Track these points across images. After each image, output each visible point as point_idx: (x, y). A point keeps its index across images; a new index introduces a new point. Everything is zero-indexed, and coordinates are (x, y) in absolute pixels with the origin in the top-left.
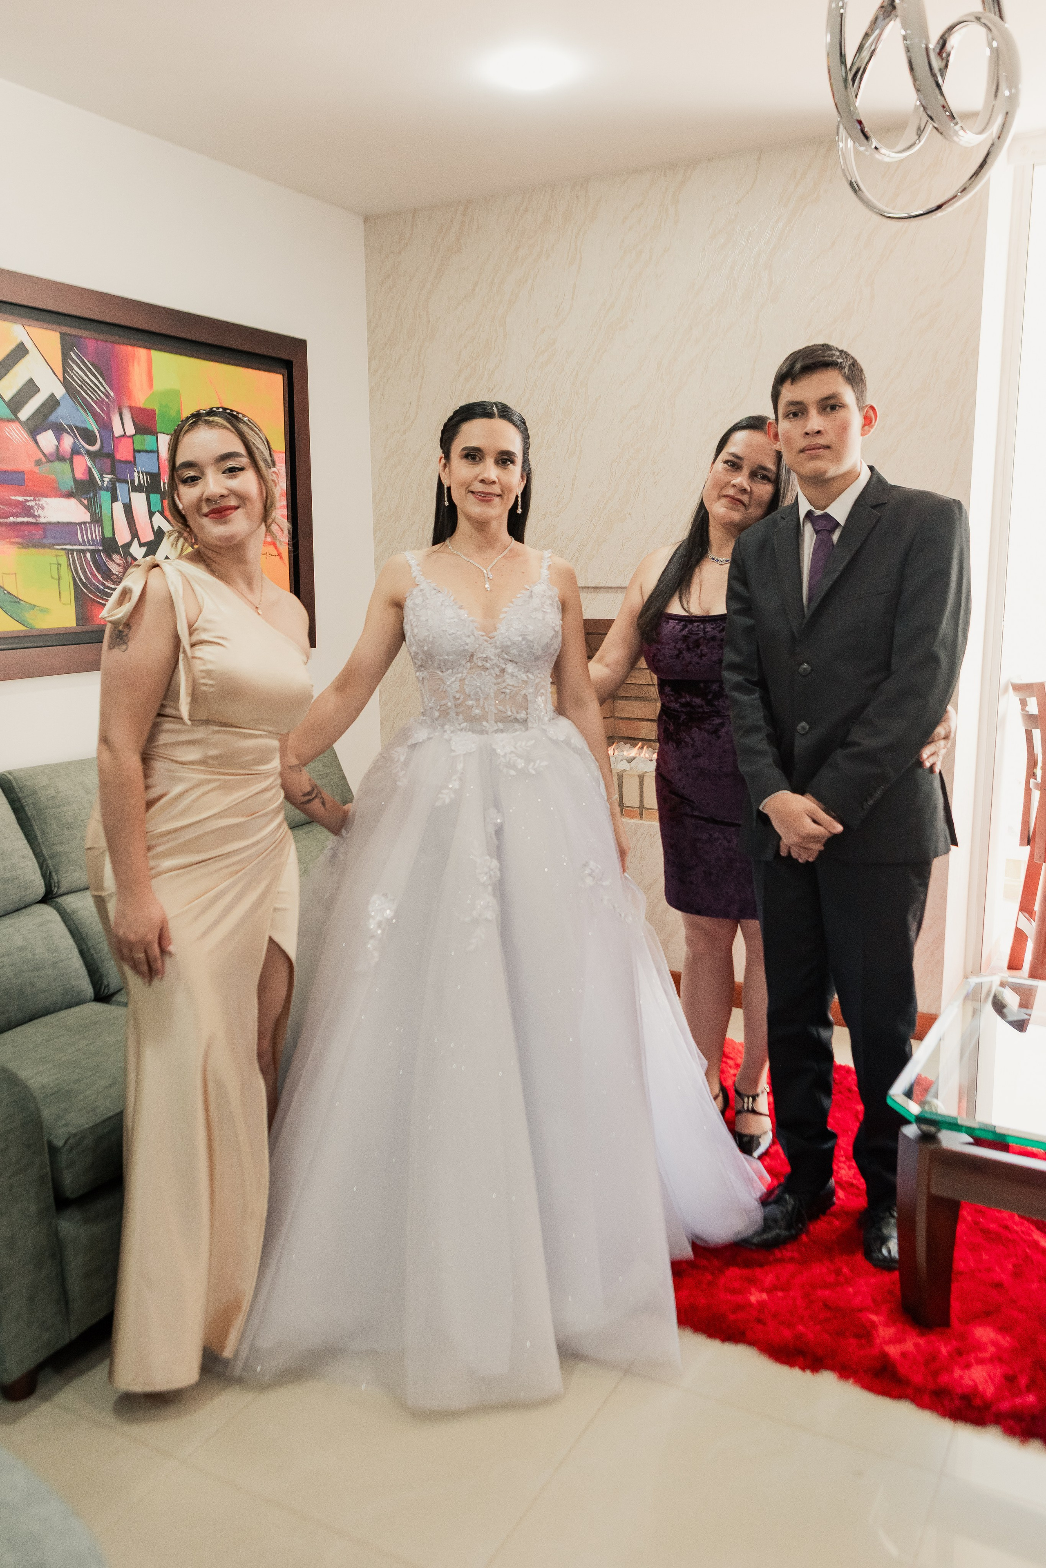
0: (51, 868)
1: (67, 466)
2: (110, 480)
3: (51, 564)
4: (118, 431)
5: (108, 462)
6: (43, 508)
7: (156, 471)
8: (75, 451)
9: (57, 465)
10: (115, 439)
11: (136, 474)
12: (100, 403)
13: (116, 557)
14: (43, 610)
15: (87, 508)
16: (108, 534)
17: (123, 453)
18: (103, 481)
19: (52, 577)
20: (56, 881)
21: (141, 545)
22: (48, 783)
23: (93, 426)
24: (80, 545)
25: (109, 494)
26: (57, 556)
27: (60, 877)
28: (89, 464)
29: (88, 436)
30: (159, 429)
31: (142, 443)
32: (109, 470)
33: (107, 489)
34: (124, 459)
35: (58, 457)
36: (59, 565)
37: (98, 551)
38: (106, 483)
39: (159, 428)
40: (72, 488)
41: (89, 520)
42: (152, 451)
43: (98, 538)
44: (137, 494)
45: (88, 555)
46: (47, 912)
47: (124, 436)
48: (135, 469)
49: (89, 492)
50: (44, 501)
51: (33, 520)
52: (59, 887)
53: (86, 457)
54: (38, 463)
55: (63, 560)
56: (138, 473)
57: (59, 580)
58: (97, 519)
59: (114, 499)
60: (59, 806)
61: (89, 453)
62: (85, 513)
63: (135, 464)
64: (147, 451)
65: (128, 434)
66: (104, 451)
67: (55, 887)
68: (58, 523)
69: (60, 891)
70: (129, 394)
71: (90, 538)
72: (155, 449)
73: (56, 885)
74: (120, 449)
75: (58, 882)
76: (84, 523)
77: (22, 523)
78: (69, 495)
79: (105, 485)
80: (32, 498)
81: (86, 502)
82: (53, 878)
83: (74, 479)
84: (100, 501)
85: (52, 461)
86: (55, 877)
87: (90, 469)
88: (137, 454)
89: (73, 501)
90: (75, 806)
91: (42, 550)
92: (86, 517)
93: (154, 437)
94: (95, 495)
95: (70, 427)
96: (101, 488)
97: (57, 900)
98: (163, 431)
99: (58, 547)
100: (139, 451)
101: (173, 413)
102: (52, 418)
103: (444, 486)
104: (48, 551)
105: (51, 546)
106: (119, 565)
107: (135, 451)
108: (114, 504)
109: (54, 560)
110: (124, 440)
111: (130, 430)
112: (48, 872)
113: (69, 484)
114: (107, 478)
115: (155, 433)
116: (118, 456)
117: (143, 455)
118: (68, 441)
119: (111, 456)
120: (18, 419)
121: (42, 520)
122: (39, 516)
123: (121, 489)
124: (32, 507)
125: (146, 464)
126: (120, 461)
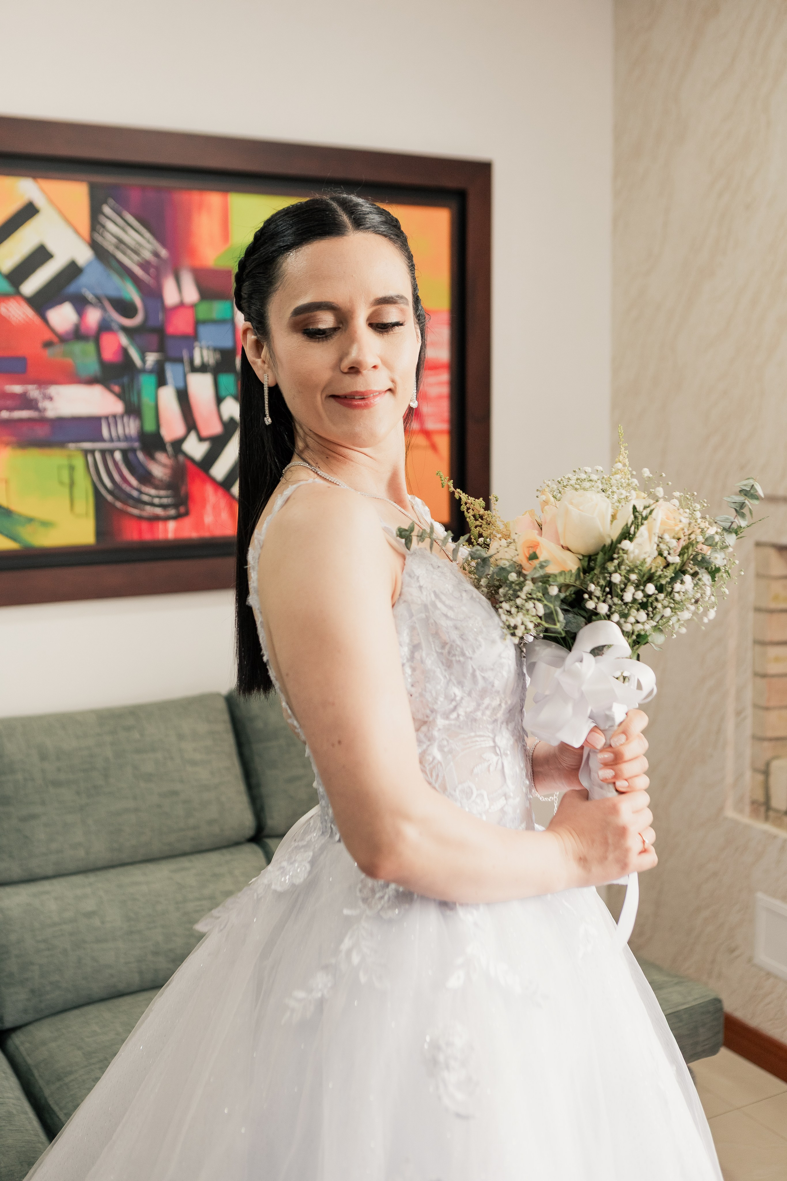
1: (90, 347)
2: (156, 360)
3: (59, 467)
4: (172, 299)
5: (154, 339)
6: (51, 399)
8: (105, 327)
9: (78, 347)
10: (167, 310)
11: (197, 351)
12: (145, 265)
13: (161, 457)
14: (46, 524)
15: (120, 396)
16: (150, 427)
17: (179, 326)
18: (144, 362)
19: (61, 483)
21: (201, 439)
23: (133, 294)
24: (105, 442)
25: (153, 377)
26: (70, 456)
28: (125, 342)
29: (124, 307)
31: (207, 311)
32: (155, 347)
33: (151, 372)
34: (178, 333)
35: (78, 336)
36: (72, 468)
37: (134, 451)
38: (149, 364)
40: (97, 373)
41: (121, 411)
42: (223, 321)
43: (133, 433)
44: (199, 375)
45: (118, 455)
47: (181, 305)
48: (196, 345)
49: (123, 377)
50: (54, 390)
51: (37, 415)
53: (121, 334)
54: (48, 344)
55: (79, 462)
56: (201, 349)
57: (71, 487)
58: (133, 410)
59: (162, 382)
61: (125, 328)
62: (116, 403)
63: (196, 337)
64: (214, 322)
65: (187, 302)
66: (152, 323)
68: (74, 417)
70: (192, 252)
71: (121, 433)
72: (228, 317)
74: (174, 322)
76: (115, 417)
77: (21, 421)
78: (91, 381)
79: (148, 366)
80: (35, 387)
81: (117, 388)
83: (101, 363)
84: (139, 386)
85: (69, 342)
87: (125, 348)
88: (199, 326)
89: (98, 389)
90: (19, 776)
91: (48, 451)
92: (116, 407)
93: (226, 304)
94: (132, 381)
95: (98, 298)
96: (143, 371)
99: (72, 446)
100: (205, 322)
102: (72, 288)
103: (263, 385)
104: (57, 450)
105: (62, 445)
106: (164, 466)
107: (198, 323)
108: (160, 389)
109: (64, 462)
110: (182, 309)
111: (191, 295)
113: (92, 367)
114: (152, 358)
115: (228, 298)
116: (171, 330)
117: (210, 326)
118: (93, 316)
119: (159, 331)
120: (18, 293)
121: (51, 413)
122: (46, 410)
123: (170, 371)
124: (36, 399)
125: (214, 337)
126: (175, 337)
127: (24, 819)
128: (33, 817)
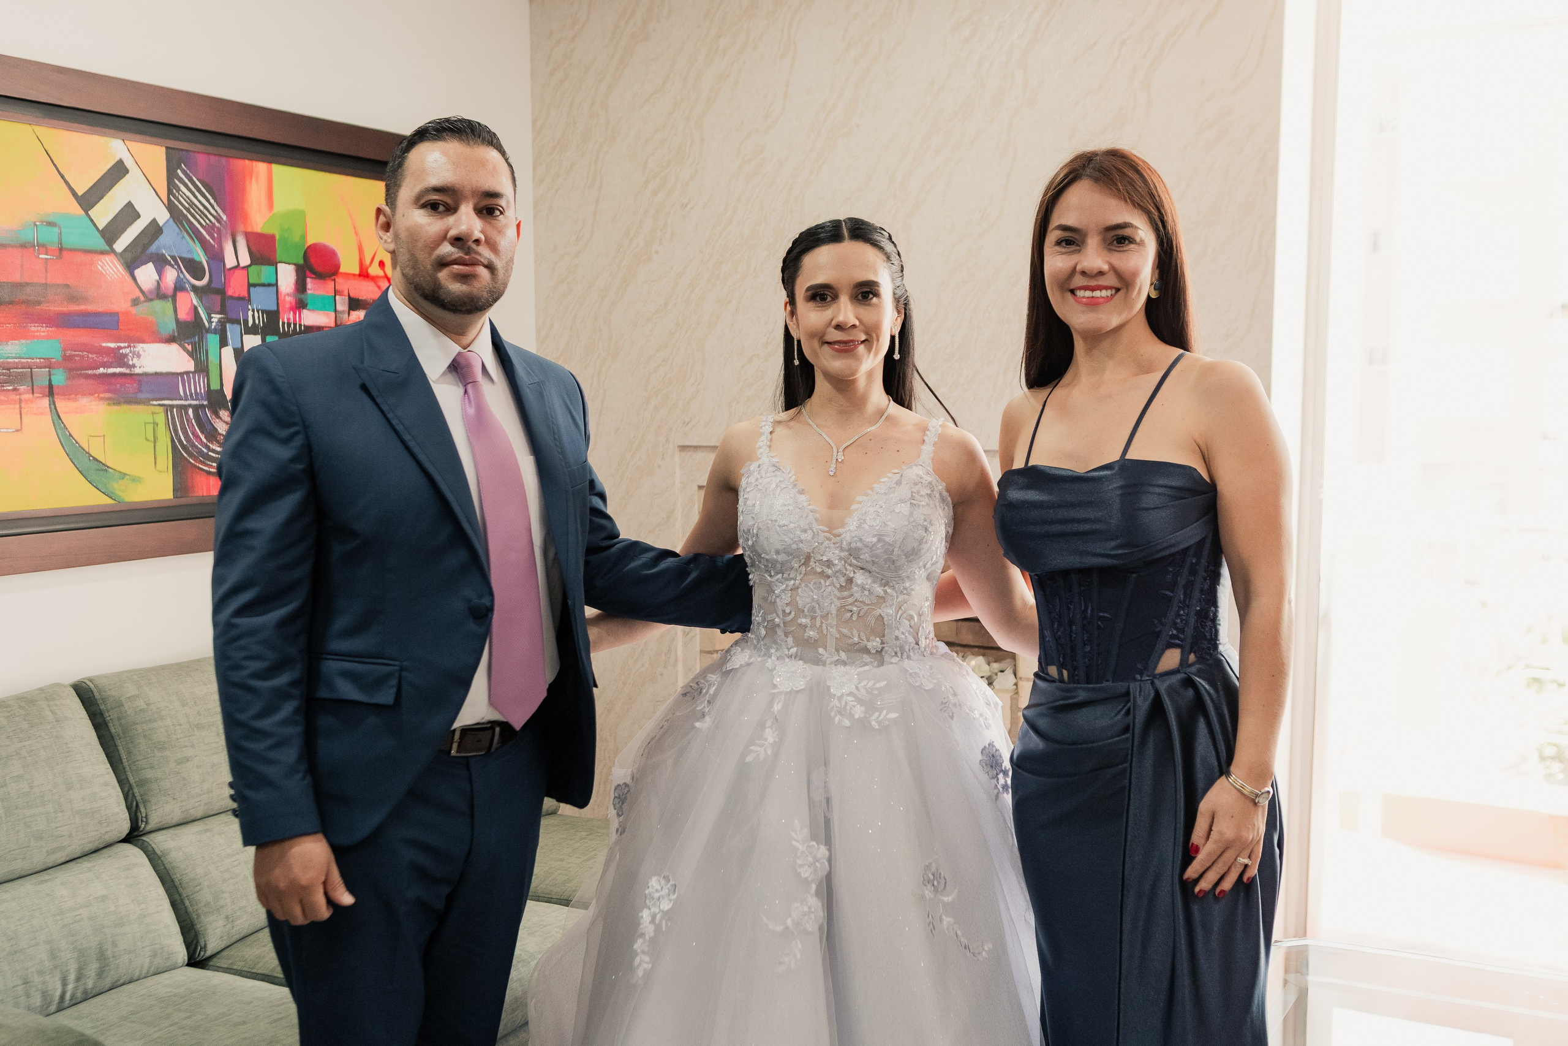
0: (138, 798)
2: (219, 321)
3: (145, 423)
4: (230, 261)
5: (217, 299)
6: (139, 356)
7: (275, 308)
8: (179, 287)
9: (158, 304)
10: (226, 271)
11: (250, 313)
12: (209, 228)
13: (223, 413)
14: (135, 480)
15: (191, 354)
16: (215, 386)
17: (236, 288)
18: (210, 322)
19: (147, 439)
20: (144, 815)
22: (137, 693)
23: (200, 256)
24: (181, 399)
25: (218, 337)
26: (153, 413)
27: (149, 810)
28: (195, 302)
29: (195, 269)
30: (279, 258)
31: (259, 275)
32: (218, 309)
33: (215, 332)
34: (236, 295)
35: (159, 294)
36: (155, 424)
37: (203, 408)
38: (214, 324)
39: (280, 254)
40: (173, 331)
41: (193, 369)
42: (269, 285)
43: (202, 391)
44: (252, 336)
45: (191, 413)
46: (133, 854)
47: (237, 267)
48: (250, 307)
49: (194, 336)
50: (140, 348)
51: (127, 371)
52: (147, 823)
53: (192, 294)
54: (135, 302)
55: (161, 418)
56: (253, 311)
57: (155, 442)
58: (202, 368)
59: (223, 343)
60: (150, 721)
61: (195, 289)
62: (189, 361)
63: (249, 300)
64: (263, 285)
65: (242, 265)
66: (214, 285)
67: (142, 821)
68: (156, 374)
69: (149, 828)
70: (244, 217)
71: (193, 391)
72: (274, 282)
73: (144, 819)
74: (232, 283)
75: (146, 817)
76: (187, 373)
77: (114, 375)
78: (171, 340)
79: (213, 327)
80: (126, 345)
81: (190, 348)
82: (140, 812)
83: (177, 321)
84: (207, 346)
85: (151, 300)
86: (143, 810)
87: (196, 308)
88: (252, 289)
89: (174, 347)
90: (168, 722)
91: (135, 408)
92: (189, 365)
93: (273, 268)
94: (201, 339)
95: (173, 257)
96: (208, 331)
97: (144, 838)
98: (283, 260)
99: (155, 403)
100: (255, 285)
101: (296, 238)
102: (153, 248)
104: (142, 407)
105: (146, 402)
107: (250, 285)
108: (223, 349)
109: (150, 419)
110: (238, 272)
111: (245, 260)
112: (135, 803)
113: (170, 326)
114: (216, 318)
115: (273, 263)
116: (230, 292)
117: (258, 288)
118: (170, 276)
119: (221, 292)
120: (113, 251)
121: (137, 371)
122: (134, 366)
123: (232, 331)
124: (126, 355)
125: (262, 300)
126: (232, 297)
127: (179, 762)
128: (187, 760)
